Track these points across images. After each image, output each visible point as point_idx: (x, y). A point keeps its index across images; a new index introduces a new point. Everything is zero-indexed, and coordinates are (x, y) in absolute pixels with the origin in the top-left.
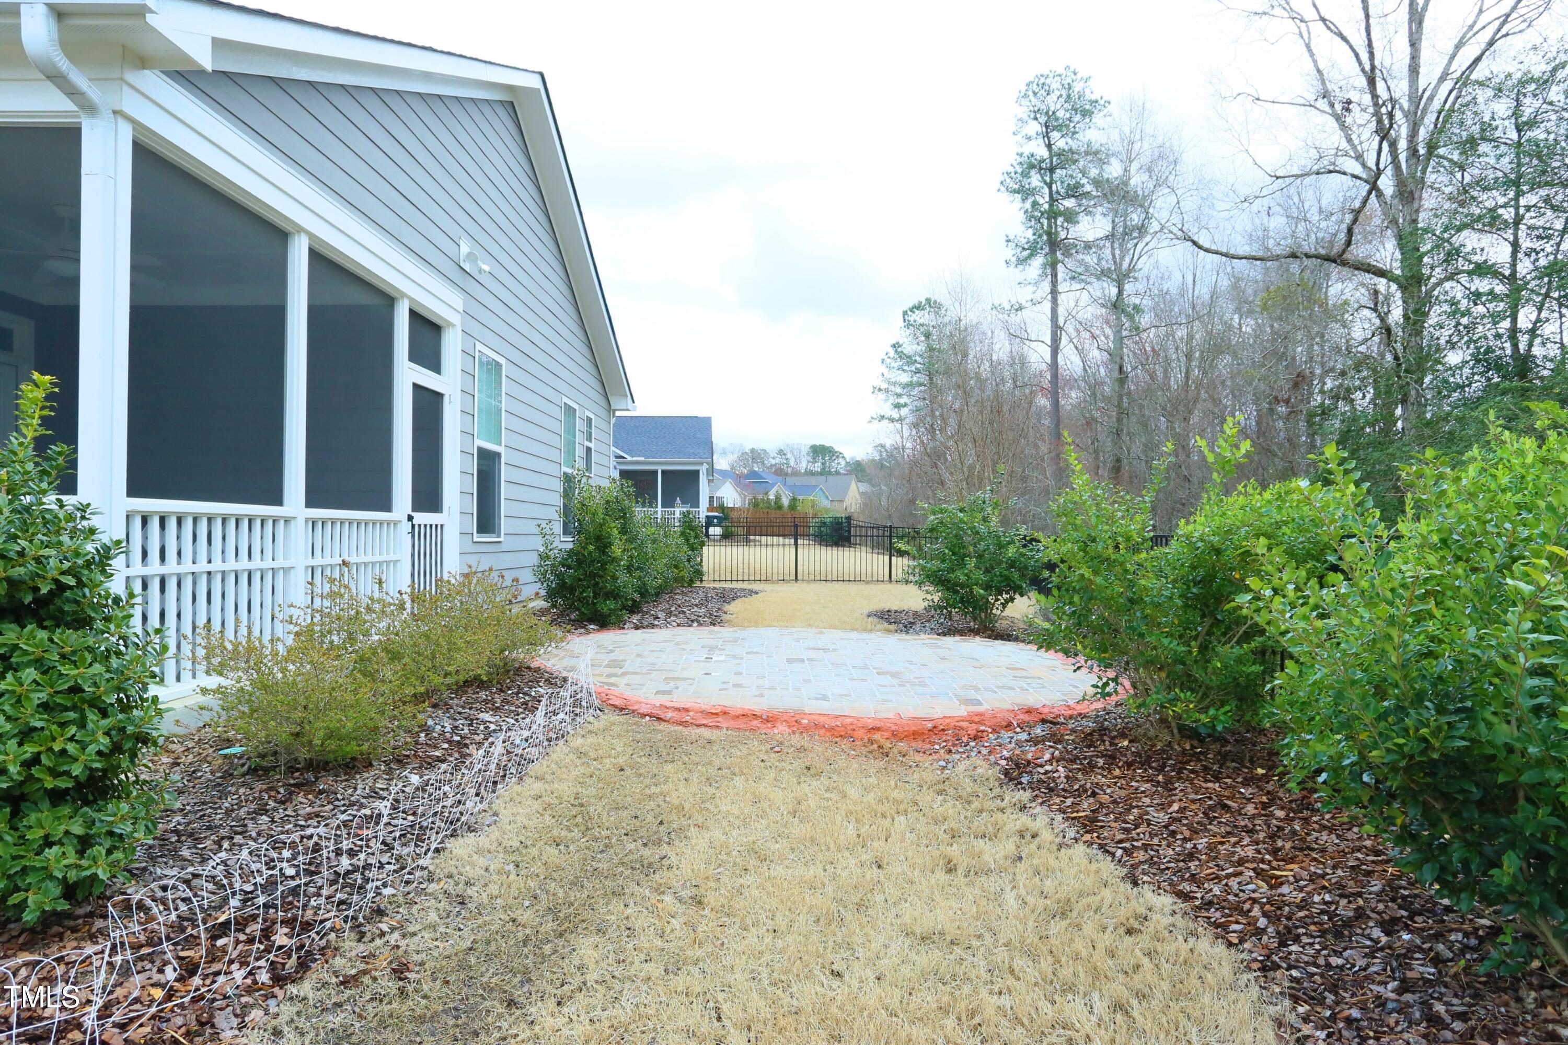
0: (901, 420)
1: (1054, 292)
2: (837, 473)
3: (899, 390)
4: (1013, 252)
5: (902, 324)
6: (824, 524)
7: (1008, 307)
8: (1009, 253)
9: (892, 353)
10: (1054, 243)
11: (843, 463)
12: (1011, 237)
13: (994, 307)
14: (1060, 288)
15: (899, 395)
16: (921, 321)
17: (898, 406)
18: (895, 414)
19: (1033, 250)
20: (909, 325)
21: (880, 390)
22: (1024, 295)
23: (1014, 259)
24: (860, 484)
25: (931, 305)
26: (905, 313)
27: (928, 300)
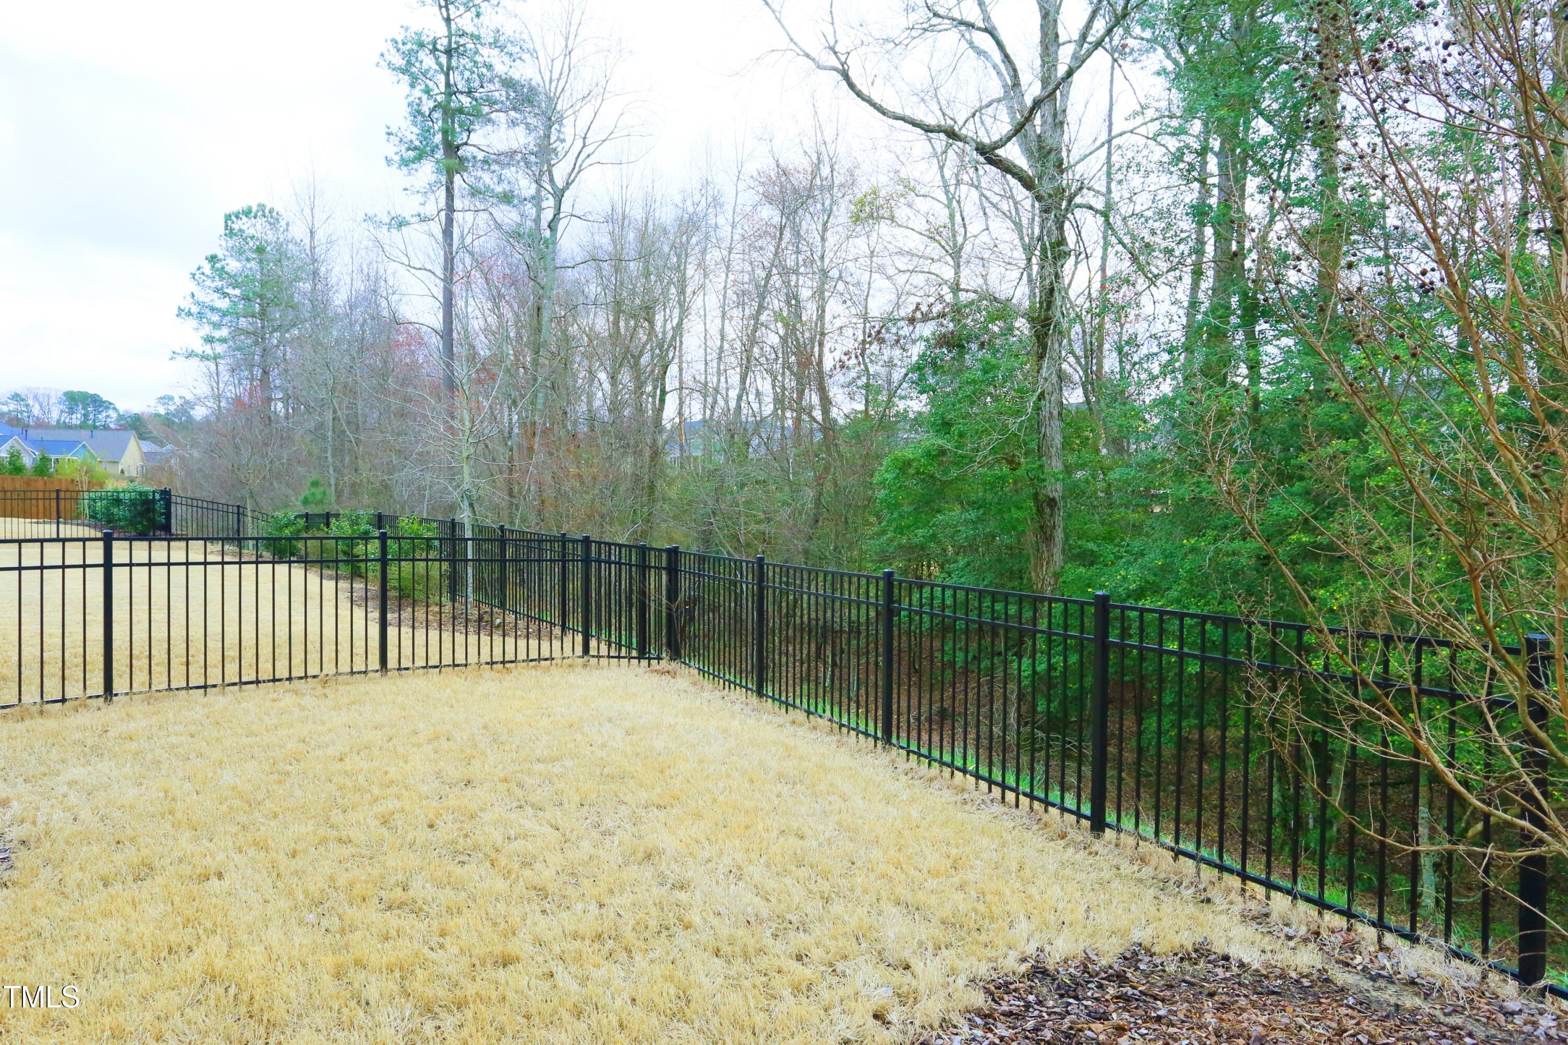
0: (216, 358)
1: (450, 208)
2: (106, 427)
3: (215, 318)
4: (396, 149)
5: (222, 231)
6: (118, 501)
7: (386, 220)
8: (392, 149)
9: (207, 269)
10: (451, 148)
11: (114, 415)
12: (394, 130)
13: (368, 218)
14: (458, 204)
15: (217, 326)
16: (251, 232)
17: (209, 340)
18: (208, 350)
19: (421, 153)
20: (230, 232)
21: (189, 314)
22: (408, 207)
23: (397, 158)
24: (142, 443)
25: (263, 212)
26: (228, 217)
27: (262, 207)
